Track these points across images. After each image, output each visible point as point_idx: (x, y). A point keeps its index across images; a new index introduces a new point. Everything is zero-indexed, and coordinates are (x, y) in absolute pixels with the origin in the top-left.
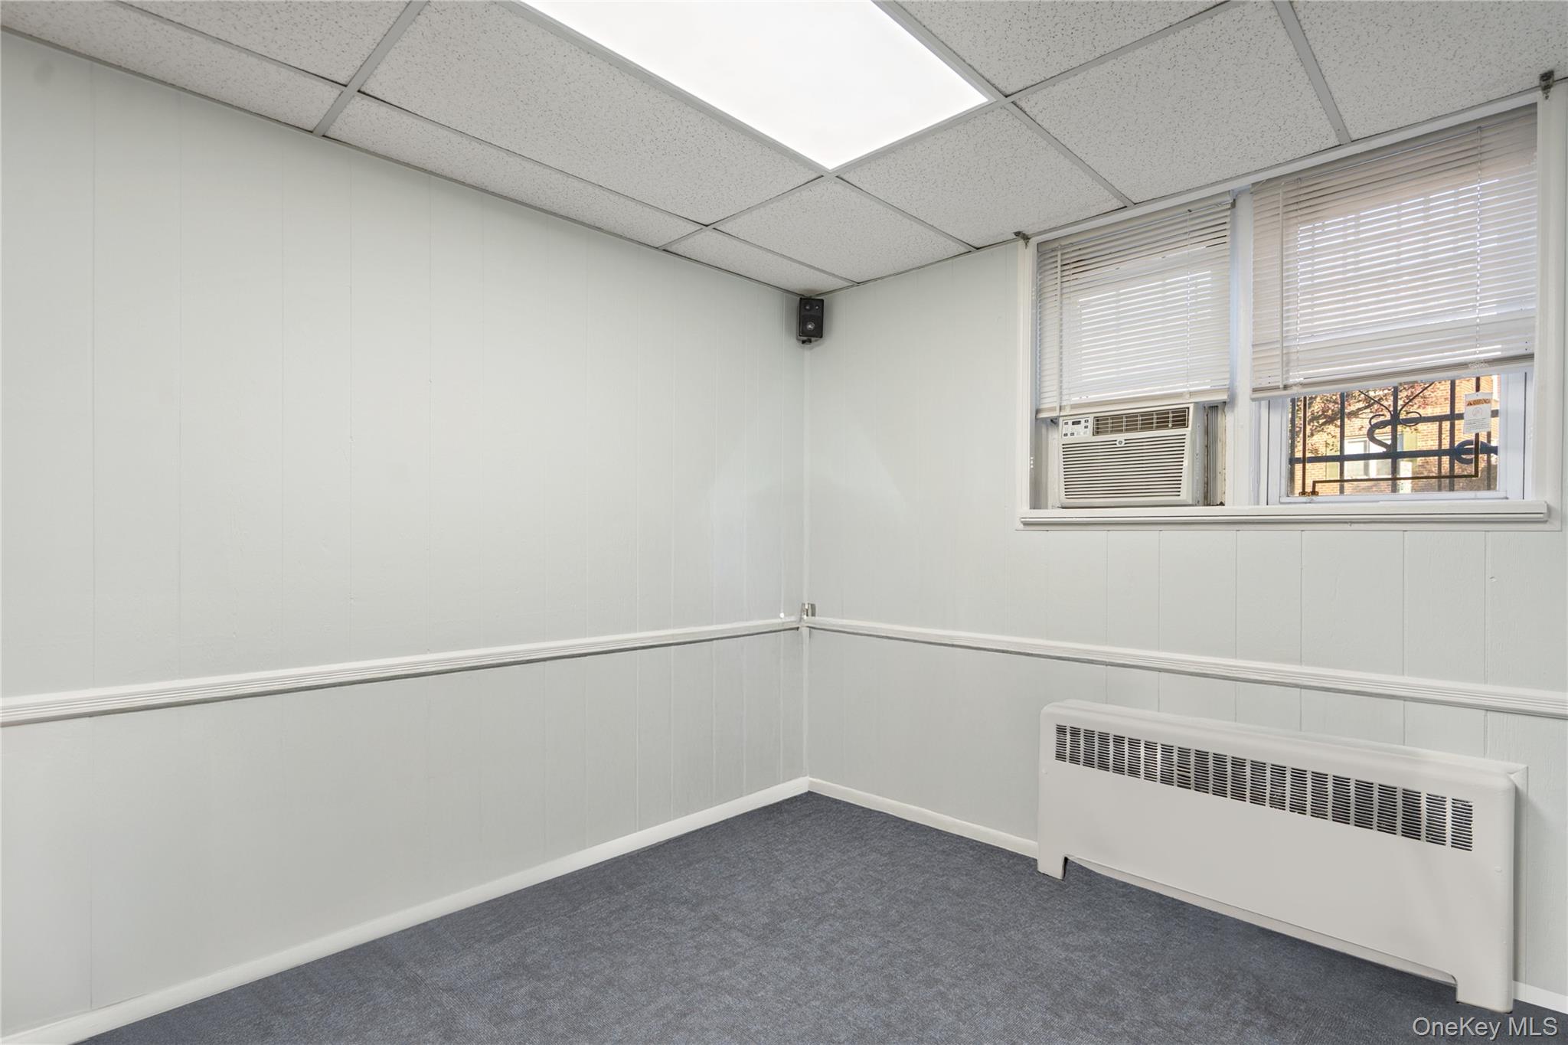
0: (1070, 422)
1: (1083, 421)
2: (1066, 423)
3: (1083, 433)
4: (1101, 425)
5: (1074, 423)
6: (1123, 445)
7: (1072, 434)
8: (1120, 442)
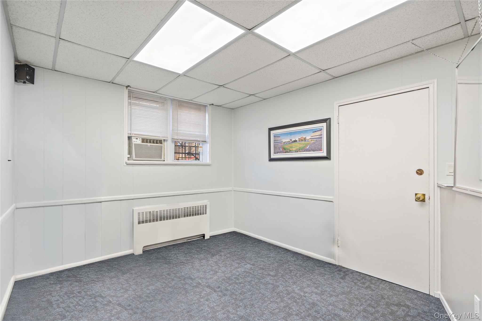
0: (135, 138)
1: (138, 139)
2: (134, 138)
3: (139, 142)
4: (143, 140)
5: (136, 139)
6: (149, 146)
7: (136, 141)
8: (149, 145)
